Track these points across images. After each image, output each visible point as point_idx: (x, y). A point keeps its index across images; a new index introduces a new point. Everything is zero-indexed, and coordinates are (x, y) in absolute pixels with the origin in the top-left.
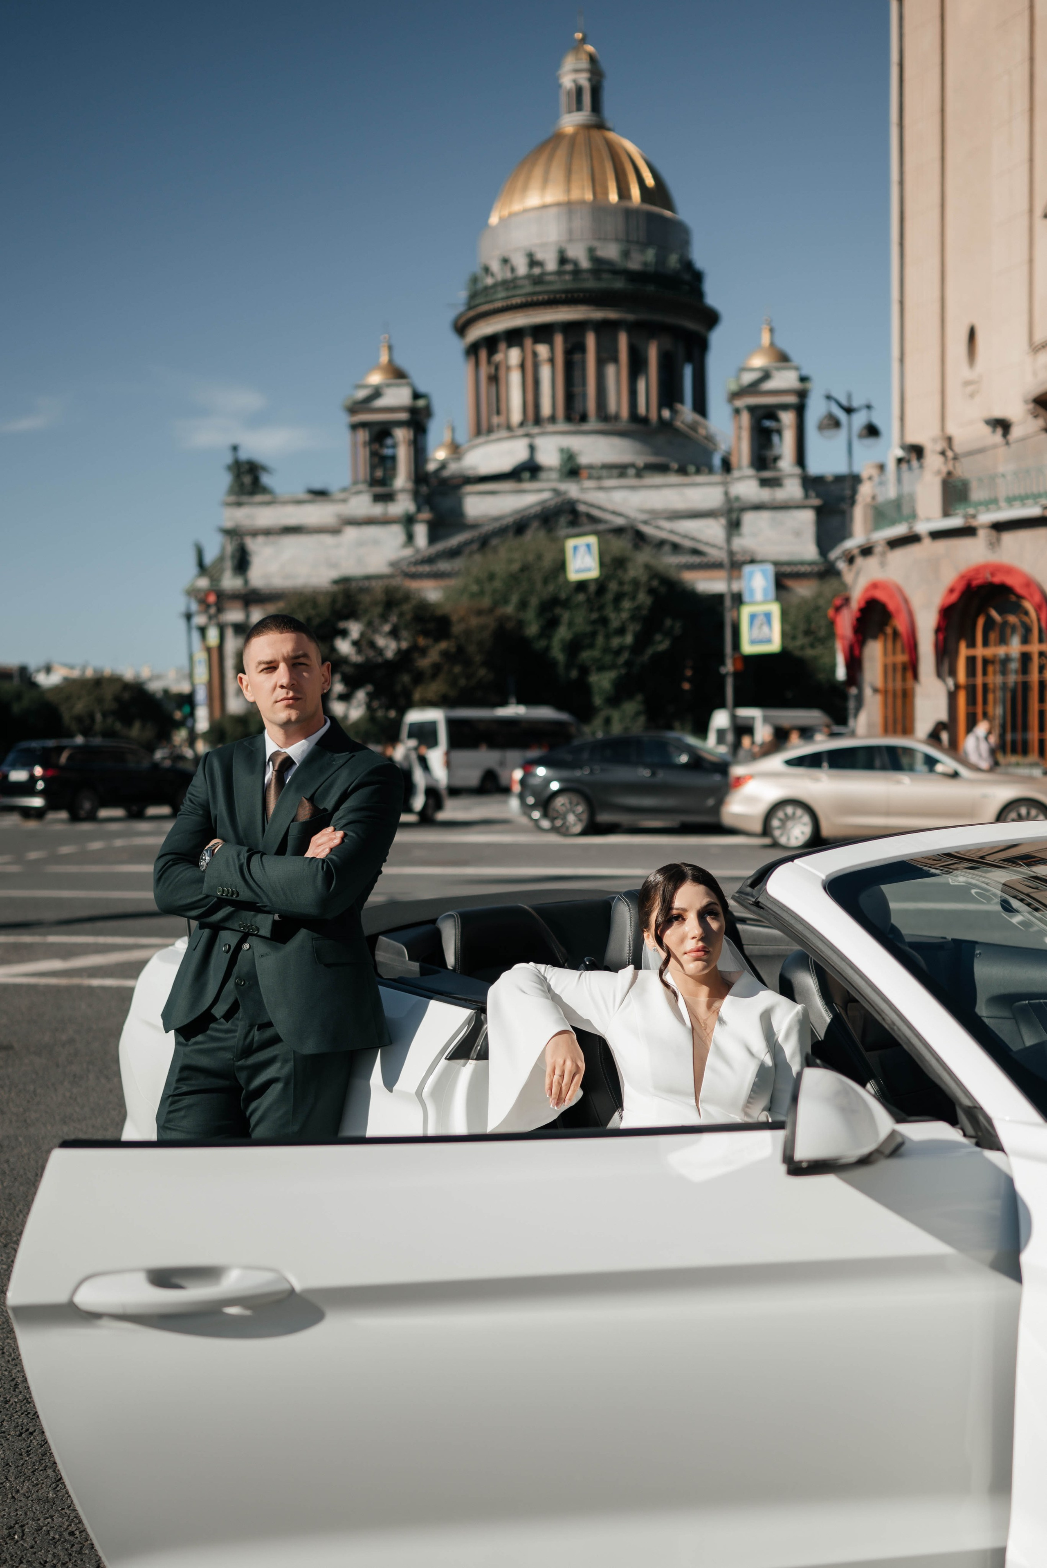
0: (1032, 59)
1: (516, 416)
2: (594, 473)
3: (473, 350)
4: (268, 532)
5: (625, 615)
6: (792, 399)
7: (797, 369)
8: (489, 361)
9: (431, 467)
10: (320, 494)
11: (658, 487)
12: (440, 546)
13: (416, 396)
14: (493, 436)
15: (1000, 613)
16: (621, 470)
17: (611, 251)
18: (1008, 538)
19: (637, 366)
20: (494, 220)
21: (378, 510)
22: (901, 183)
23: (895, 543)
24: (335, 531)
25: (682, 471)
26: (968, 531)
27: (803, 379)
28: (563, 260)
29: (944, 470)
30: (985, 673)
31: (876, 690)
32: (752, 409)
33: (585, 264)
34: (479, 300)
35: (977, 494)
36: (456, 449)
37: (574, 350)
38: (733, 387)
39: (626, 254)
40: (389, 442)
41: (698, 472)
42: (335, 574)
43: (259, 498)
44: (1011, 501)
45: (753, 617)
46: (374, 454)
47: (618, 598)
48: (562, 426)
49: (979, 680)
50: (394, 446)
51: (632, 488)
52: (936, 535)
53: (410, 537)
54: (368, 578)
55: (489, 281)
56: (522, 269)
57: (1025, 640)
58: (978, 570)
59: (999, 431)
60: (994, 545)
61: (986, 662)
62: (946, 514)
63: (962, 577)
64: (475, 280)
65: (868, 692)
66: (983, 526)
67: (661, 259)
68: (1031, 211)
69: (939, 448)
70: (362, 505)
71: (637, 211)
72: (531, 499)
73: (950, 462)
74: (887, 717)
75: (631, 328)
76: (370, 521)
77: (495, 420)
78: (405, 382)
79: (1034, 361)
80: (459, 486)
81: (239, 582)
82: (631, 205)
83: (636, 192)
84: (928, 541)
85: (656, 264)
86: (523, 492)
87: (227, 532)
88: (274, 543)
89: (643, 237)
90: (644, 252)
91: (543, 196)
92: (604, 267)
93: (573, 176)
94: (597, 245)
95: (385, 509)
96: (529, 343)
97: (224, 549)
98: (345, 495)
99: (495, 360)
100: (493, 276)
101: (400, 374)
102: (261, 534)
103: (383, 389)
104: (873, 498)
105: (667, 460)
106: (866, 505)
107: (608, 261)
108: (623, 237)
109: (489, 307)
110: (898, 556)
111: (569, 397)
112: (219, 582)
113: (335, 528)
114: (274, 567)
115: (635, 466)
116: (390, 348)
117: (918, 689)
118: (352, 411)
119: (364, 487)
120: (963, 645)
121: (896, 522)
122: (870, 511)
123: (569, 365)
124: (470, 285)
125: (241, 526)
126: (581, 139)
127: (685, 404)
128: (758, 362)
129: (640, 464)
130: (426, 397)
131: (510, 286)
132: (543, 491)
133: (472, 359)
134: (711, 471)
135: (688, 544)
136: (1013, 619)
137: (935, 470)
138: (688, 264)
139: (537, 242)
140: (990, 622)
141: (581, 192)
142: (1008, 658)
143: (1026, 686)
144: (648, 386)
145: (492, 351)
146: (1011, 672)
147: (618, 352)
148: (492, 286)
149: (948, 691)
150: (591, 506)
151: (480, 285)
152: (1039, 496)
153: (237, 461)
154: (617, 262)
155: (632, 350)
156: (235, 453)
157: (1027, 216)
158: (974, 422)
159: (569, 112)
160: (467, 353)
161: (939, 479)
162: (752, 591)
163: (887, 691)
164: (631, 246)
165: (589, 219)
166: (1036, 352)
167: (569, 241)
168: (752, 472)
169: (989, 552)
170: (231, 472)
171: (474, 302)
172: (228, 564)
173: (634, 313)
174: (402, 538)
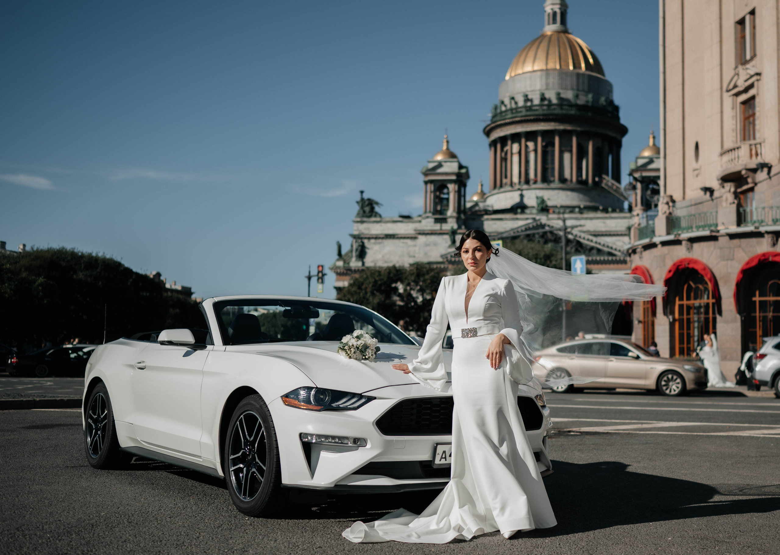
0: (721, 18)
1: (516, 179)
2: (557, 210)
3: (493, 144)
4: (376, 237)
8: (502, 150)
9: (468, 205)
10: (407, 217)
11: (591, 219)
13: (461, 167)
14: (502, 190)
15: (695, 283)
16: (571, 209)
17: (569, 95)
18: (696, 246)
19: (582, 154)
20: (507, 78)
21: (437, 227)
24: (414, 238)
25: (605, 210)
26: (677, 242)
28: (543, 99)
29: (668, 212)
30: (688, 313)
31: (640, 322)
32: (643, 178)
33: (555, 101)
34: (498, 118)
35: (683, 224)
36: (483, 194)
37: (548, 146)
38: (633, 166)
39: (577, 96)
40: (445, 191)
41: (614, 211)
42: (412, 261)
44: (698, 228)
46: (436, 197)
48: (540, 185)
49: (685, 317)
50: (448, 194)
51: (576, 218)
52: (664, 243)
53: (453, 241)
54: (430, 263)
55: (503, 109)
56: (521, 103)
58: (682, 261)
59: (708, 194)
60: (690, 249)
61: (689, 308)
62: (668, 233)
63: (674, 265)
64: (496, 108)
65: (635, 322)
66: (684, 240)
67: (596, 99)
68: (721, 88)
69: (665, 201)
70: (429, 224)
71: (583, 75)
72: (521, 223)
73: (671, 208)
74: (644, 336)
75: (579, 135)
76: (432, 233)
77: (504, 181)
78: (455, 160)
79: (721, 160)
80: (482, 216)
81: (360, 264)
82: (580, 71)
83: (583, 65)
84: (660, 246)
85: (593, 102)
86: (517, 219)
87: (355, 237)
88: (380, 243)
89: (586, 88)
90: (586, 96)
91: (533, 66)
92: (565, 103)
93: (550, 57)
94: (561, 91)
95: (441, 226)
96: (523, 141)
97: (352, 246)
98: (420, 219)
99: (505, 149)
100: (505, 106)
101: (452, 156)
102: (372, 238)
103: (443, 164)
104: (639, 224)
105: (597, 205)
106: (636, 228)
107: (567, 100)
108: (575, 87)
109: (502, 122)
110: (647, 254)
111: (545, 170)
112: (348, 263)
113: (413, 236)
114: (379, 256)
115: (579, 207)
116: (448, 142)
117: (657, 321)
118: (426, 174)
119: (430, 215)
120: (677, 299)
121: (647, 237)
122: (637, 232)
123: (545, 154)
124: (493, 111)
125: (363, 234)
126: (555, 38)
127: (608, 175)
128: (647, 154)
129: (582, 206)
130: (466, 168)
131: (514, 111)
132: (527, 219)
133: (493, 149)
134: (622, 210)
135: (606, 249)
136: (701, 286)
137: (663, 211)
138: (611, 103)
139: (529, 89)
140: (689, 287)
141: (553, 64)
142: (700, 307)
143: (707, 320)
144: (588, 165)
145: (504, 144)
146: (701, 313)
147: (571, 147)
148: (505, 111)
149: (670, 322)
150: (553, 227)
151: (499, 111)
152: (711, 225)
154: (572, 100)
155: (579, 146)
157: (719, 90)
158: (697, 188)
159: (549, 25)
160: (490, 145)
161: (665, 216)
162: (576, 269)
163: (644, 321)
164: (580, 92)
165: (557, 78)
166: (722, 155)
167: (547, 89)
169: (687, 253)
171: (495, 119)
173: (580, 127)
174: (449, 243)
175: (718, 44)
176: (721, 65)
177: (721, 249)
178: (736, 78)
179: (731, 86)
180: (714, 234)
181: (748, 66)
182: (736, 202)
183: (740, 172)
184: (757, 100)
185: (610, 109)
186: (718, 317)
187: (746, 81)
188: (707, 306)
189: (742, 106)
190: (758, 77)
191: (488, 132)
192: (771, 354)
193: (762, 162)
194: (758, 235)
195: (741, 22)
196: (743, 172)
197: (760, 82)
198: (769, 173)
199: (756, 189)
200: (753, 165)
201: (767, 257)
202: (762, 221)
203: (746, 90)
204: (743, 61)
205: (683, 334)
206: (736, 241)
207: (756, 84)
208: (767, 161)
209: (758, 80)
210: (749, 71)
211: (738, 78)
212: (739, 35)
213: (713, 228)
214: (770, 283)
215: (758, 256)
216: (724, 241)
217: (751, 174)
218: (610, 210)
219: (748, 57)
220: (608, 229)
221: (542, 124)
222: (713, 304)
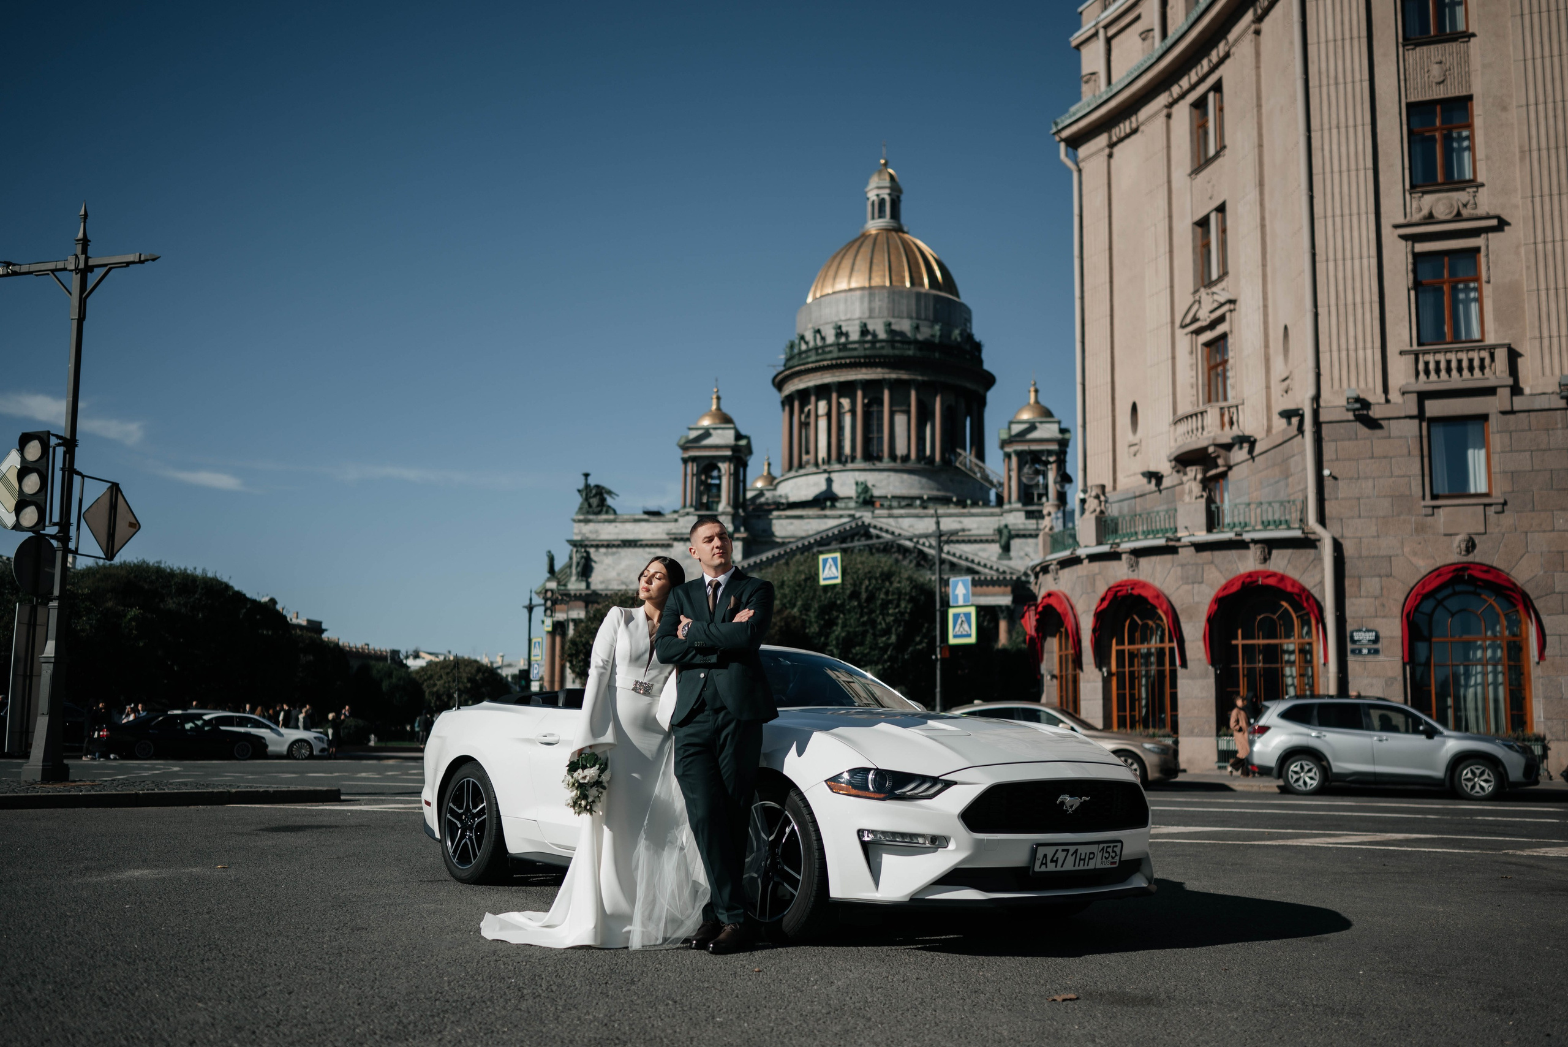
0: (1170, 217)
1: (822, 453)
2: (886, 503)
3: (788, 401)
4: (609, 545)
5: (890, 619)
6: (1054, 447)
7: (1059, 422)
8: (801, 411)
9: (750, 495)
10: (655, 514)
11: (938, 515)
12: (752, 560)
13: (739, 436)
14: (802, 472)
15: (1142, 619)
16: (908, 502)
17: (904, 326)
18: (1144, 562)
19: (925, 415)
20: (810, 300)
22: (1082, 298)
23: (1064, 564)
25: (961, 503)
26: (1114, 556)
27: (1063, 431)
28: (864, 331)
29: (1098, 510)
30: (1131, 664)
31: (1053, 677)
32: (1019, 454)
33: (882, 335)
34: (795, 362)
35: (1123, 528)
36: (771, 479)
37: (873, 402)
38: (1005, 436)
39: (917, 328)
40: (715, 473)
41: (975, 504)
43: (604, 517)
44: (1146, 534)
45: (956, 617)
46: (700, 482)
47: (885, 605)
48: (858, 464)
49: (1127, 669)
50: (719, 478)
51: (917, 516)
52: (1093, 558)
55: (804, 347)
56: (831, 339)
57: (1160, 639)
58: (1121, 585)
59: (1154, 482)
60: (1134, 566)
61: (1132, 655)
62: (1099, 543)
63: (1110, 589)
64: (792, 346)
65: (1047, 678)
66: (1125, 553)
67: (946, 333)
68: (1173, 322)
69: (1094, 493)
71: (926, 295)
72: (831, 523)
73: (1103, 504)
74: (1061, 697)
75: (920, 387)
77: (805, 458)
78: (731, 426)
79: (1175, 430)
80: (770, 511)
81: (583, 586)
82: (922, 290)
83: (926, 281)
84: (1086, 562)
85: (941, 336)
86: (826, 517)
87: (574, 544)
88: (613, 554)
89: (931, 316)
90: (932, 327)
91: (849, 282)
92: (898, 338)
93: (875, 268)
94: (893, 320)
96: (834, 396)
97: (571, 559)
98: (675, 516)
99: (806, 410)
100: (807, 343)
101: (726, 419)
102: (603, 546)
103: (712, 431)
104: (1051, 529)
105: (949, 494)
106: (1046, 534)
107: (902, 334)
108: (914, 315)
109: (803, 367)
110: (1066, 574)
111: (867, 441)
112: (565, 585)
113: (665, 543)
114: (613, 574)
115: (921, 498)
116: (718, 398)
117: (1082, 675)
118: (684, 448)
119: (692, 510)
120: (1114, 641)
121: (1065, 549)
122: (1049, 539)
123: (867, 415)
124: (788, 350)
125: (587, 539)
126: (882, 239)
127: (964, 449)
128: (1026, 416)
129: (925, 497)
130: (747, 438)
131: (820, 351)
132: (841, 516)
133: (787, 408)
134: (987, 503)
135: (963, 563)
136: (1150, 623)
137: (1092, 509)
138: (969, 337)
139: (843, 318)
140: (1133, 624)
141: (881, 279)
142: (1149, 654)
143: (1161, 674)
144: (934, 433)
145: (804, 403)
146: (1151, 664)
147: (909, 406)
148: (806, 352)
149: (1103, 677)
150: (881, 529)
151: (796, 351)
152: (1166, 531)
153: (587, 486)
154: (909, 334)
155: (920, 404)
156: (586, 480)
157: (1169, 326)
158: (1135, 474)
159: (873, 218)
160: (783, 404)
161: (1093, 516)
162: (956, 597)
163: (1061, 677)
164: (921, 323)
165: (886, 300)
166: (1175, 423)
167: (870, 317)
168: (1019, 505)
169: (1130, 572)
170: (582, 495)
171: (791, 363)
172: (574, 571)
173: (922, 375)
175: (1168, 255)
176: (1172, 287)
177: (1183, 566)
178: (1196, 307)
179: (1188, 320)
180: (1171, 543)
181: (1214, 289)
182: (1205, 494)
183: (1206, 449)
184: (1230, 340)
185: (968, 347)
186: (1180, 671)
187: (1212, 312)
188: (1161, 652)
189: (1205, 349)
190: (1232, 307)
191: (779, 383)
192: (1276, 726)
193: (1240, 434)
194: (1239, 545)
195: (1203, 224)
196: (1211, 449)
197: (1234, 314)
198: (1251, 451)
199: (1230, 474)
200: (1226, 437)
201: (1254, 579)
202: (1246, 525)
203: (1212, 326)
204: (1206, 282)
205: (1124, 696)
206: (1206, 555)
207: (1228, 315)
208: (1247, 433)
209: (1231, 311)
210: (1216, 297)
211: (1200, 307)
212: (1199, 243)
213: (1169, 535)
214: (1259, 618)
215: (1241, 576)
216: (1186, 554)
217: (1222, 452)
218: (969, 502)
219: (1214, 276)
221: (864, 370)
222: (1172, 650)
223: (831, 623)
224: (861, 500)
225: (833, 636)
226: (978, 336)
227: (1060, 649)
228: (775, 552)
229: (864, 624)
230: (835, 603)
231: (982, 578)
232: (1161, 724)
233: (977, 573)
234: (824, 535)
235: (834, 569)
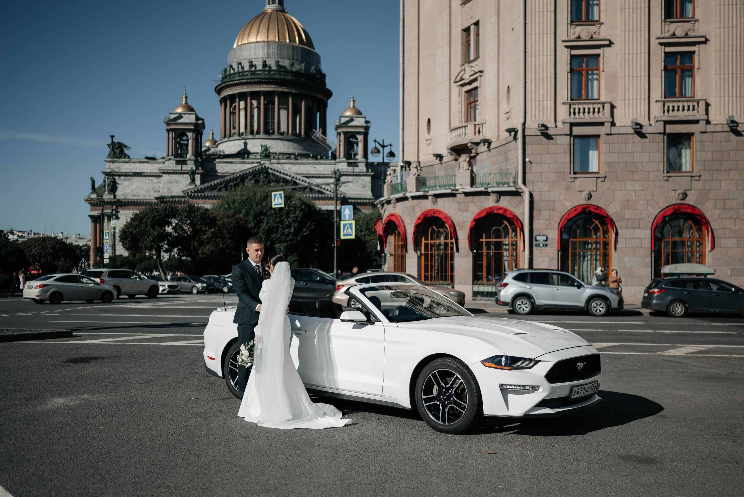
0: (450, 25)
1: (242, 130)
2: (276, 157)
3: (224, 101)
4: (126, 175)
5: (291, 220)
6: (362, 130)
7: (364, 118)
8: (231, 106)
9: (203, 149)
10: (151, 159)
11: (304, 164)
12: (206, 185)
13: (197, 119)
14: (231, 138)
15: (437, 228)
16: (288, 156)
17: (286, 63)
18: (439, 200)
19: (296, 111)
20: (235, 46)
21: (179, 167)
22: (403, 63)
23: (399, 200)
24: (159, 176)
25: (315, 157)
26: (425, 197)
27: (367, 122)
28: (265, 65)
29: (417, 174)
30: (431, 250)
31: (391, 255)
32: (345, 133)
33: (274, 67)
34: (227, 79)
35: (429, 183)
36: (215, 143)
37: (269, 103)
38: (337, 123)
39: (292, 65)
40: (185, 138)
41: (322, 158)
42: (157, 195)
43: (123, 160)
44: (441, 186)
45: (345, 225)
46: (177, 143)
47: (288, 213)
48: (262, 135)
49: (429, 252)
50: (187, 140)
51: (292, 164)
52: (414, 198)
53: (193, 180)
54: (172, 197)
55: (232, 72)
56: (247, 68)
57: (446, 238)
58: (429, 211)
59: (438, 159)
60: (434, 203)
61: (431, 245)
62: (417, 190)
63: (423, 214)
64: (226, 71)
65: (388, 256)
66: (431, 196)
67: (307, 68)
68: (450, 79)
69: (415, 166)
70: (171, 165)
71: (297, 47)
72: (248, 166)
74: (395, 265)
75: (294, 96)
76: (174, 173)
77: (233, 131)
78: (194, 113)
79: (451, 134)
80: (215, 159)
81: (112, 197)
82: (296, 45)
83: (297, 40)
84: (410, 199)
85: (305, 70)
86: (245, 163)
87: (107, 174)
88: (129, 180)
89: (300, 59)
90: (300, 64)
91: (257, 38)
92: (282, 70)
93: (270, 31)
94: (280, 60)
95: (182, 167)
96: (249, 99)
97: (104, 182)
98: (163, 160)
99: (233, 105)
100: (234, 70)
101: (191, 109)
102: (122, 176)
103: (183, 115)
104: (391, 182)
105: (308, 153)
106: (388, 184)
107: (284, 67)
108: (291, 58)
109: (232, 83)
110: (400, 204)
111: (266, 123)
112: (102, 196)
113: (158, 174)
114: (128, 191)
115: (294, 154)
116: (186, 97)
117: (407, 255)
118: (168, 124)
119: (173, 157)
120: (423, 238)
121: (399, 192)
122: (390, 187)
123: (266, 110)
124: (223, 73)
125: (114, 171)
126: (274, 15)
127: (316, 129)
128: (348, 114)
129: (296, 154)
130: (203, 120)
131: (241, 74)
132: (253, 163)
133: (223, 104)
134: (327, 158)
136: (441, 230)
137: (414, 173)
138: (319, 71)
139: (253, 57)
140: (433, 230)
141: (273, 37)
142: (440, 245)
143: (446, 255)
144: (301, 120)
145: (233, 101)
146: (441, 250)
147: (288, 106)
148: (234, 74)
149: (418, 256)
150: (274, 170)
151: (228, 73)
152: (451, 185)
153: (113, 143)
154: (288, 68)
155: (294, 105)
156: (112, 139)
157: (448, 81)
158: (428, 155)
159: (269, 4)
160: (221, 102)
161: (415, 177)
162: (345, 215)
163: (395, 255)
164: (295, 62)
165: (276, 49)
166: (451, 131)
167: (268, 57)
168: (344, 159)
169: (433, 205)
170: (110, 148)
171: (225, 80)
172: (107, 189)
173: (295, 90)
174: (189, 181)
175: (448, 44)
176: (450, 61)
177: (458, 203)
178: (462, 73)
179: (458, 79)
180: (453, 192)
181: (472, 64)
182: (470, 168)
183: (466, 144)
184: (479, 91)
185: (319, 76)
186: (456, 254)
187: (471, 76)
188: (446, 244)
189: (466, 94)
190: (481, 74)
191: (219, 91)
192: (511, 283)
193: (484, 138)
194: (486, 193)
195: (467, 30)
196: (469, 145)
197: (482, 77)
198: (489, 147)
199: (477, 157)
200: (477, 138)
201: (492, 210)
202: (489, 184)
203: (470, 83)
204: (468, 61)
205: (428, 265)
206: (470, 198)
207: (479, 78)
208: (487, 138)
209: (480, 76)
210: (473, 69)
211: (464, 73)
212: (464, 40)
213: (452, 188)
214: (494, 228)
215: (486, 209)
216: (460, 197)
217: (474, 146)
218: (319, 157)
219: (472, 58)
220: (317, 172)
221: (264, 86)
222: (452, 243)
223: (260, 222)
224: (264, 154)
225: (262, 228)
226: (324, 71)
227: (395, 241)
228: (219, 181)
229: (277, 222)
230: (262, 211)
231: (326, 196)
232: (446, 280)
233: (323, 193)
234: (245, 172)
235: (280, 199)
